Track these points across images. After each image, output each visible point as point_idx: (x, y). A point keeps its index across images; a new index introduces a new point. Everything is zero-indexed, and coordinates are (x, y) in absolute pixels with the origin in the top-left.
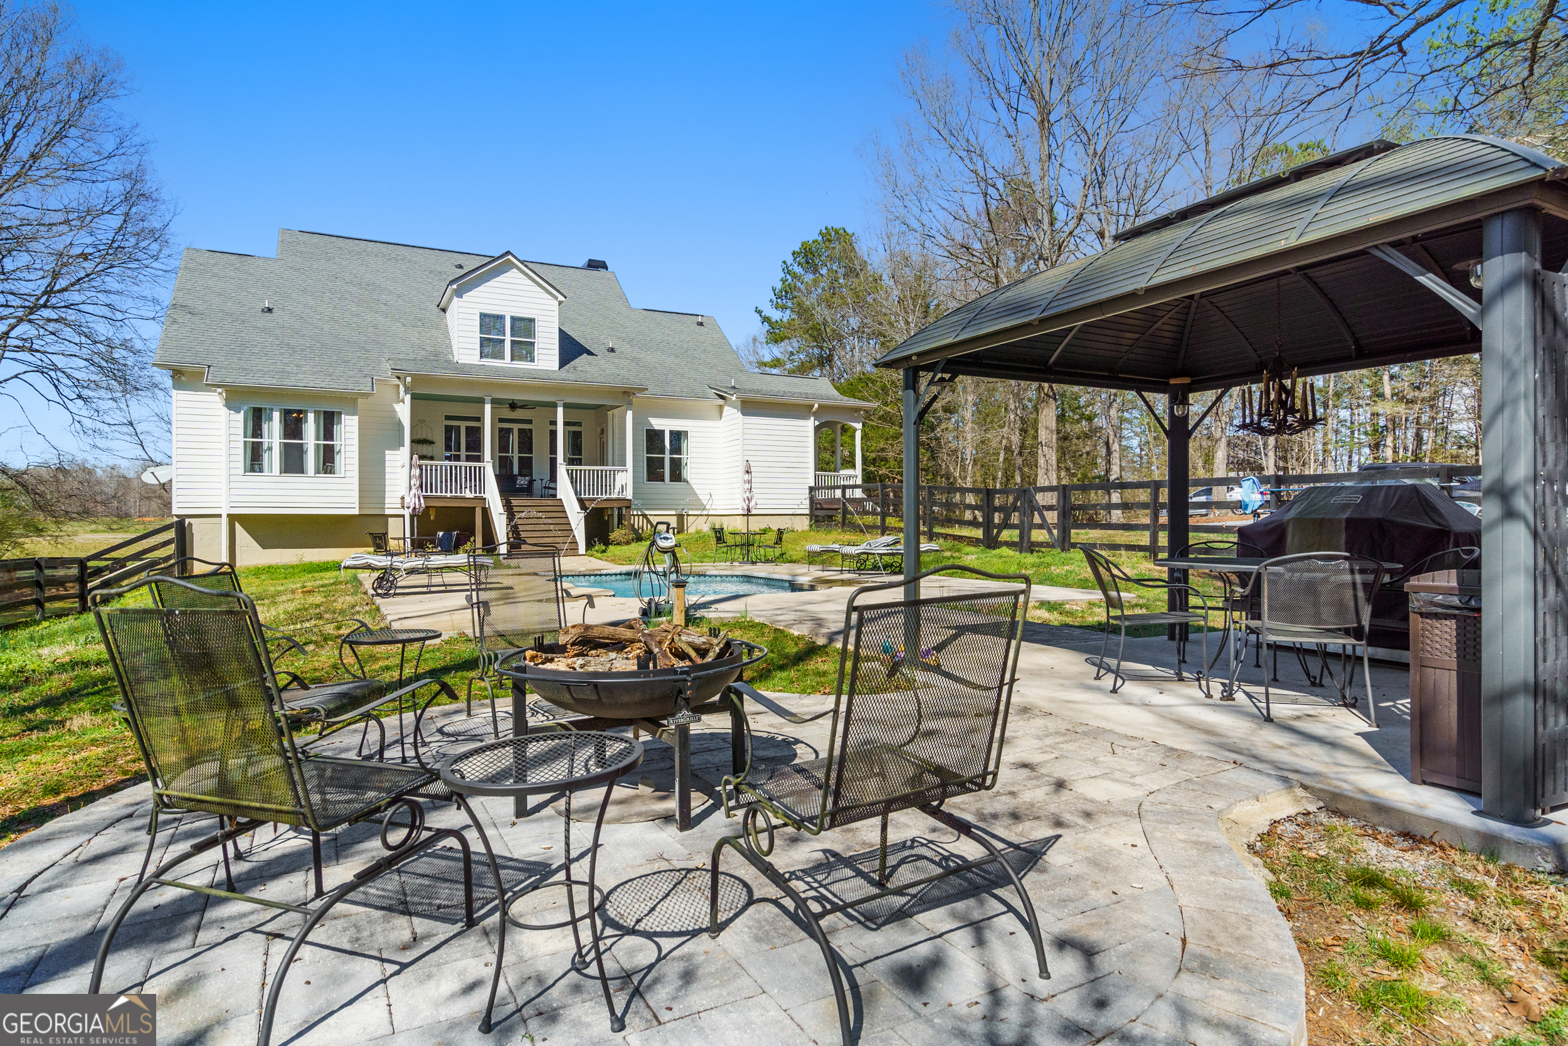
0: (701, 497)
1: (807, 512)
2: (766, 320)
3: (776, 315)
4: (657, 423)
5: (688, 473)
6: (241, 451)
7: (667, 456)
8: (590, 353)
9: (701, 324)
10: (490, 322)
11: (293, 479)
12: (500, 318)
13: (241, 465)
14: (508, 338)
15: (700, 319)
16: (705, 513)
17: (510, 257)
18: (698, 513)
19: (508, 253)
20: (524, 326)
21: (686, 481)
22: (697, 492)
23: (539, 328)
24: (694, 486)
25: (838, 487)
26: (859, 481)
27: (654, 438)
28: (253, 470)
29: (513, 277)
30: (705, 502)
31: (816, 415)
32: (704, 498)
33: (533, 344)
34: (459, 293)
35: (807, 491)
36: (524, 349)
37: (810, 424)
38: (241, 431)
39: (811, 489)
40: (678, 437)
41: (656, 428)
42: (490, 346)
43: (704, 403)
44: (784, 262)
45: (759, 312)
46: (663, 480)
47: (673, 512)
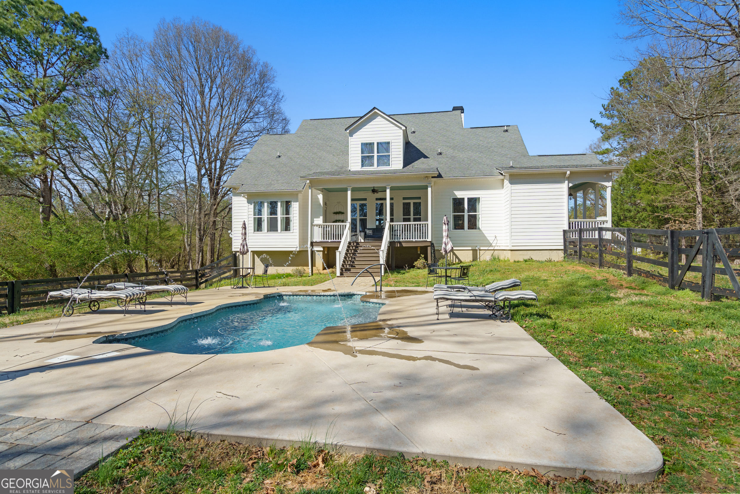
0: (489, 238)
1: (562, 248)
2: (597, 125)
3: (607, 122)
4: (459, 194)
5: (481, 224)
6: (252, 222)
7: (466, 214)
8: (426, 157)
9: (507, 131)
10: (367, 147)
11: (273, 234)
12: (372, 144)
13: (253, 228)
14: (376, 154)
15: (505, 128)
16: (492, 248)
17: (376, 110)
18: (486, 248)
19: (374, 108)
20: (384, 146)
21: (479, 229)
22: (486, 235)
23: (392, 147)
24: (484, 232)
25: (594, 230)
26: (609, 225)
27: (458, 203)
28: (258, 231)
29: (379, 120)
30: (491, 242)
31: (569, 179)
32: (490, 239)
33: (389, 155)
34: (351, 134)
35: (562, 233)
36: (384, 159)
37: (564, 187)
38: (252, 213)
39: (565, 231)
40: (473, 202)
41: (459, 197)
42: (366, 160)
43: (491, 179)
44: (612, 88)
45: (593, 121)
46: (464, 229)
47: (470, 248)
